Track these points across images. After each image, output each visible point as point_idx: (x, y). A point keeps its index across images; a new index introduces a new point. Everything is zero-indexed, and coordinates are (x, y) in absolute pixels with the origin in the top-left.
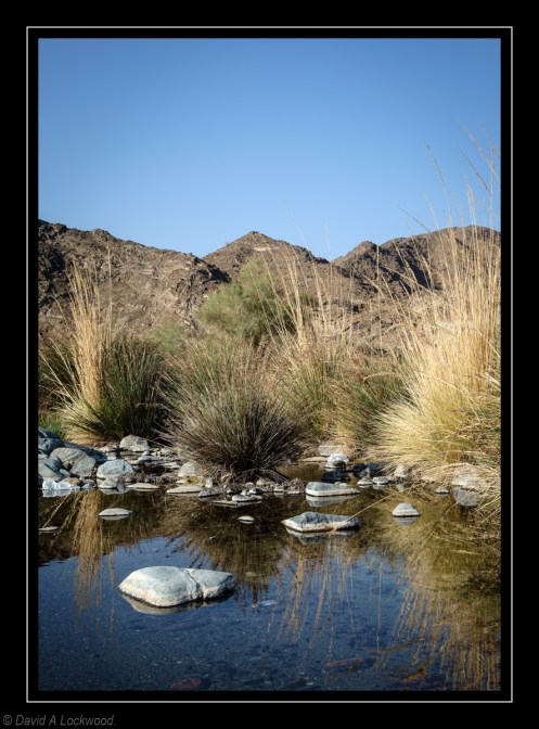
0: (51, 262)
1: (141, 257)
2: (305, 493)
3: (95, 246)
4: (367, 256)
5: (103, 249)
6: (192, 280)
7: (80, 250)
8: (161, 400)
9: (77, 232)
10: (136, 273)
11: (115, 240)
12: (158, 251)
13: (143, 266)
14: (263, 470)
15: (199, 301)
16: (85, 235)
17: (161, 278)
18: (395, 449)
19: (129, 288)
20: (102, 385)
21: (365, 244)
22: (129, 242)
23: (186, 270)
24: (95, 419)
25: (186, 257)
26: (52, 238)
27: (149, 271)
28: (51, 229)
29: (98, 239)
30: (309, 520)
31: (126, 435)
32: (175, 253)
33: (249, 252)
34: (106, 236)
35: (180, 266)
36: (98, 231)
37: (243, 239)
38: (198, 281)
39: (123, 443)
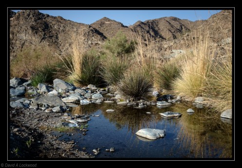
0: (45, 26)
1: (73, 25)
2: (156, 105)
3: (58, 21)
4: (139, 25)
5: (61, 22)
6: (89, 33)
7: (54, 23)
8: (99, 74)
9: (52, 17)
10: (71, 30)
11: (64, 20)
12: (78, 23)
13: (73, 28)
14: (142, 97)
15: (91, 39)
16: (55, 18)
17: (79, 32)
18: (177, 91)
19: (69, 34)
20: (82, 69)
21: (139, 21)
22: (69, 20)
23: (87, 29)
24: (80, 80)
25: (87, 26)
26: (45, 18)
27: (75, 30)
28: (44, 16)
29: (59, 19)
30: (169, 114)
31: (89, 84)
32: (83, 24)
33: (104, 23)
34: (62, 18)
35: (85, 28)
36: (59, 17)
37: (102, 19)
38: (91, 33)
39: (89, 87)
